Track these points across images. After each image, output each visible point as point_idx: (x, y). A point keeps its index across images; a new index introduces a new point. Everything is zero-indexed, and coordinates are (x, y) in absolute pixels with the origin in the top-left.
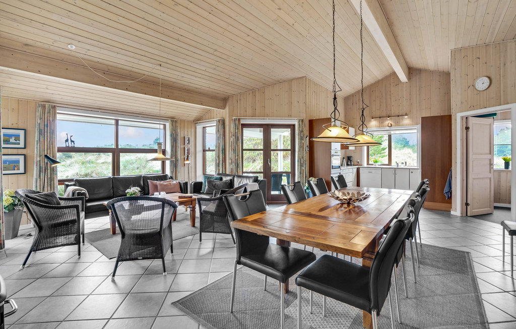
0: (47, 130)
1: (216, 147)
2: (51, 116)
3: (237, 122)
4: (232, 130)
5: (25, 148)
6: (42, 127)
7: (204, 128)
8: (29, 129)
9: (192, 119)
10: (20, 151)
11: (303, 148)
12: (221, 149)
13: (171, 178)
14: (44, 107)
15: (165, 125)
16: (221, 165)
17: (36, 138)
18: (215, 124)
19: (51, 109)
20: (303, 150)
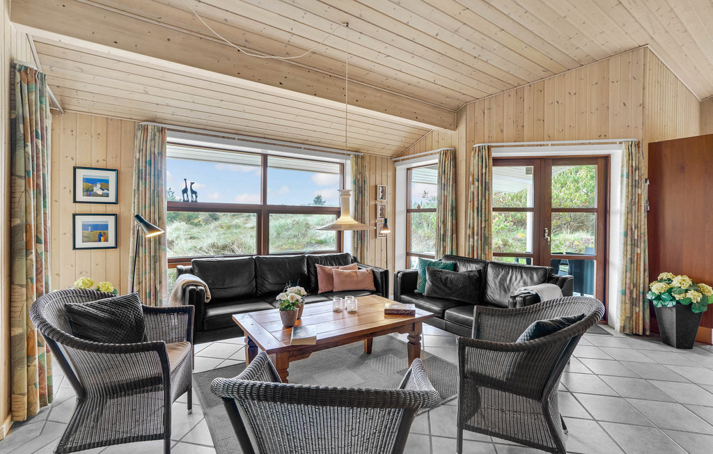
0: (151, 169)
1: (439, 202)
2: (157, 145)
3: (485, 153)
4: (474, 168)
5: (116, 203)
6: (142, 165)
7: (408, 169)
8: (123, 169)
9: (389, 153)
10: (110, 209)
11: (639, 206)
12: (449, 208)
13: (355, 260)
14: (145, 129)
15: (342, 165)
16: (449, 240)
17: (134, 187)
18: (437, 161)
19: (157, 134)
20: (639, 210)
